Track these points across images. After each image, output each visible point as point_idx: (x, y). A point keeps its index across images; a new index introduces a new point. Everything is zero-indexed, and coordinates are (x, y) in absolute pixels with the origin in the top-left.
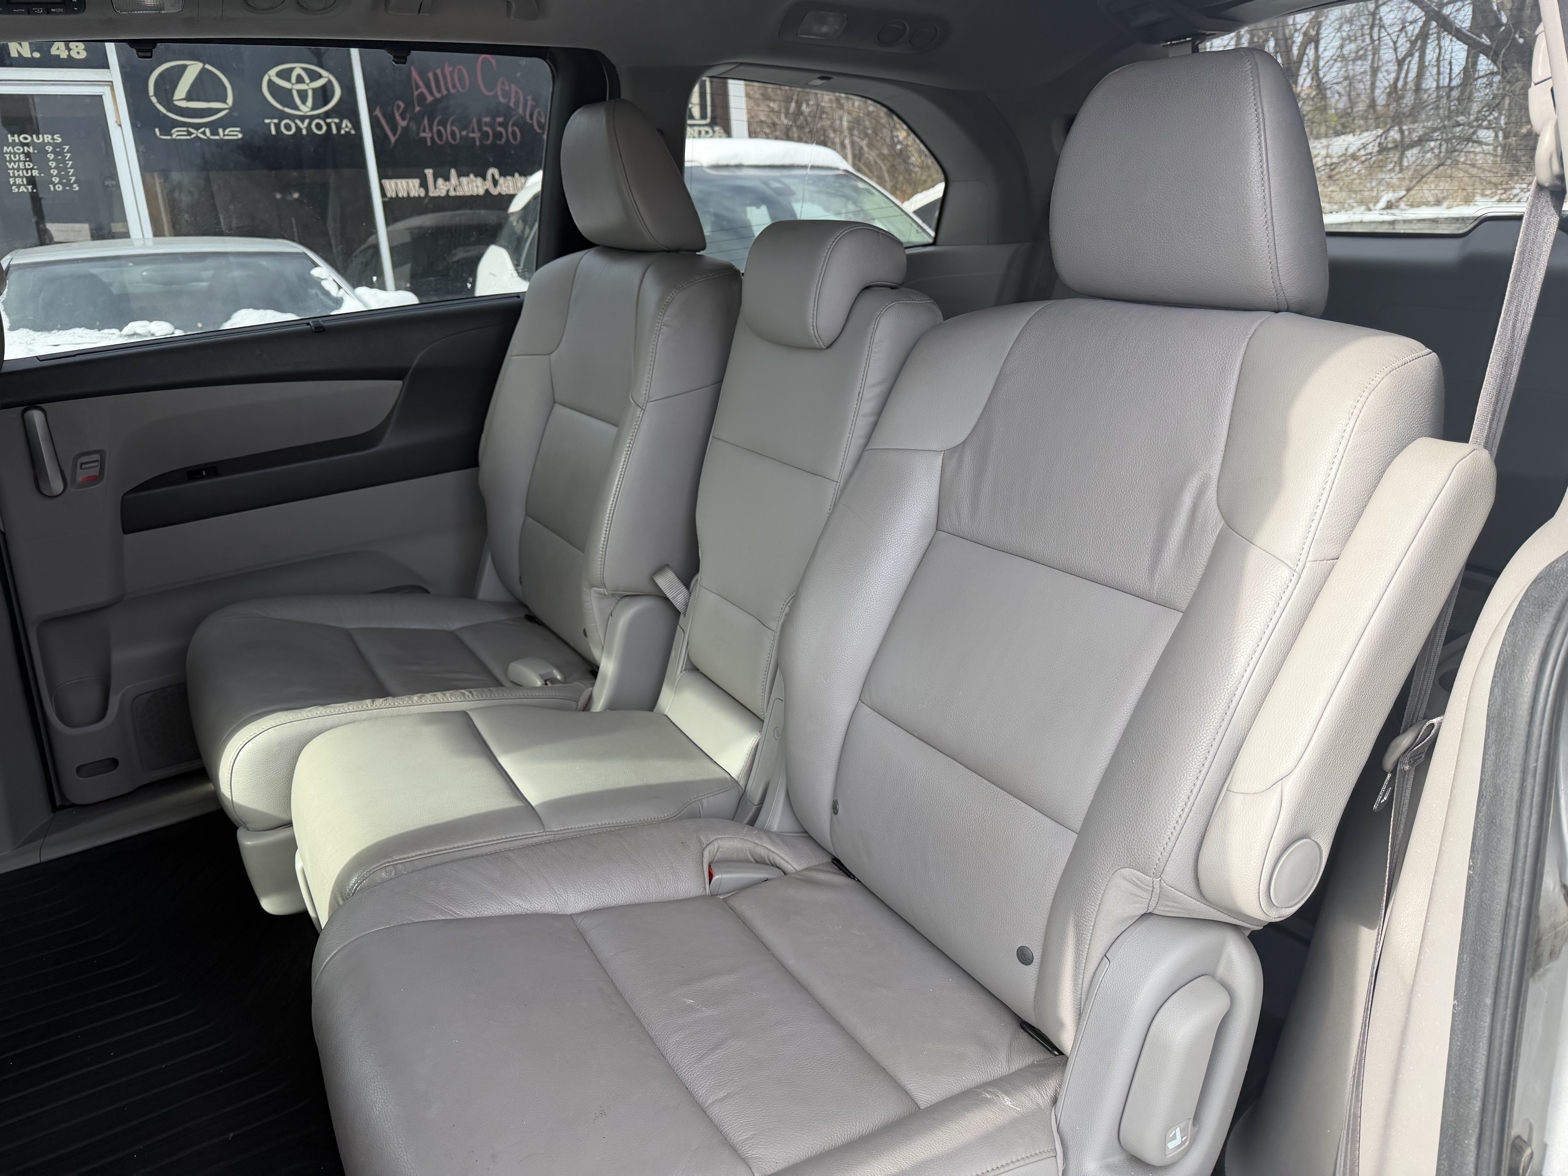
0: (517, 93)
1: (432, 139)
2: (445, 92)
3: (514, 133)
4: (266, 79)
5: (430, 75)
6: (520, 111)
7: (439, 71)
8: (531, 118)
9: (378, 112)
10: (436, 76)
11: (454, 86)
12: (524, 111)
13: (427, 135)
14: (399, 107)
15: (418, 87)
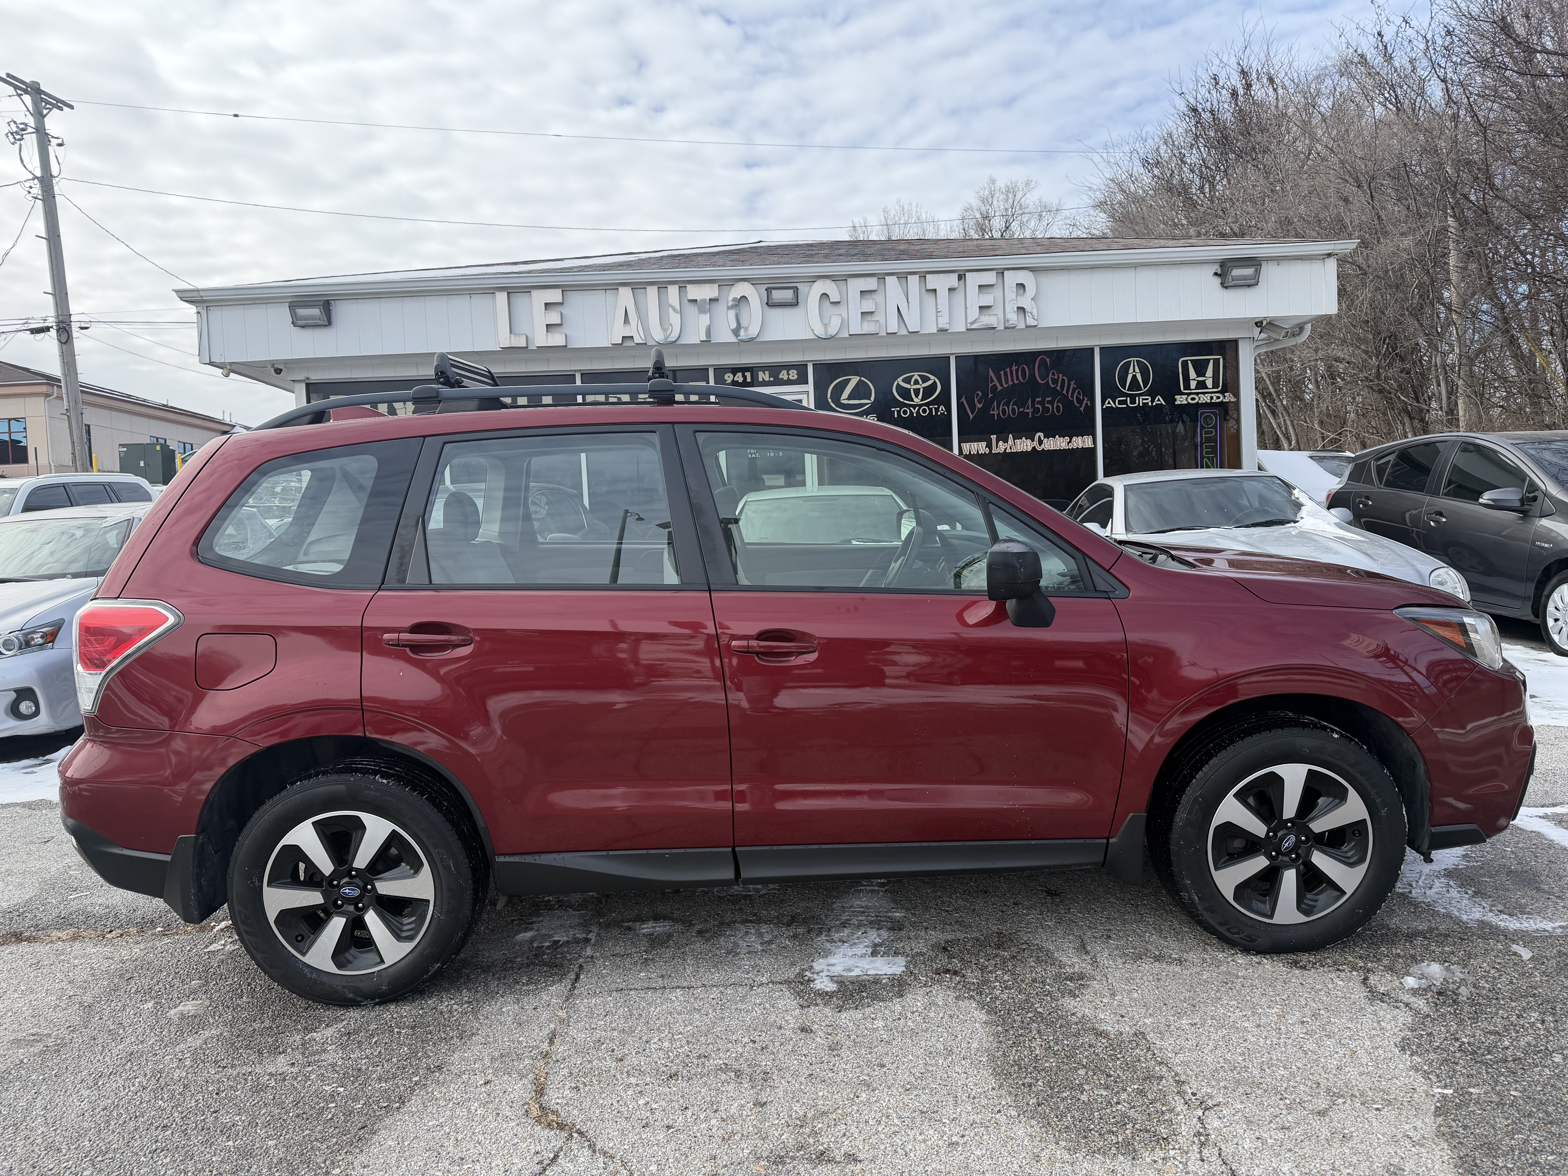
0: (1063, 380)
1: (998, 415)
2: (1010, 383)
3: (1058, 407)
4: (896, 383)
5: (1002, 373)
6: (1064, 392)
7: (1008, 370)
8: (1072, 397)
9: (963, 400)
10: (1006, 374)
11: (1018, 379)
12: (1067, 393)
13: (996, 412)
14: (978, 395)
15: (992, 381)
